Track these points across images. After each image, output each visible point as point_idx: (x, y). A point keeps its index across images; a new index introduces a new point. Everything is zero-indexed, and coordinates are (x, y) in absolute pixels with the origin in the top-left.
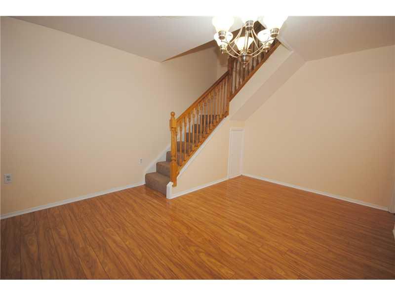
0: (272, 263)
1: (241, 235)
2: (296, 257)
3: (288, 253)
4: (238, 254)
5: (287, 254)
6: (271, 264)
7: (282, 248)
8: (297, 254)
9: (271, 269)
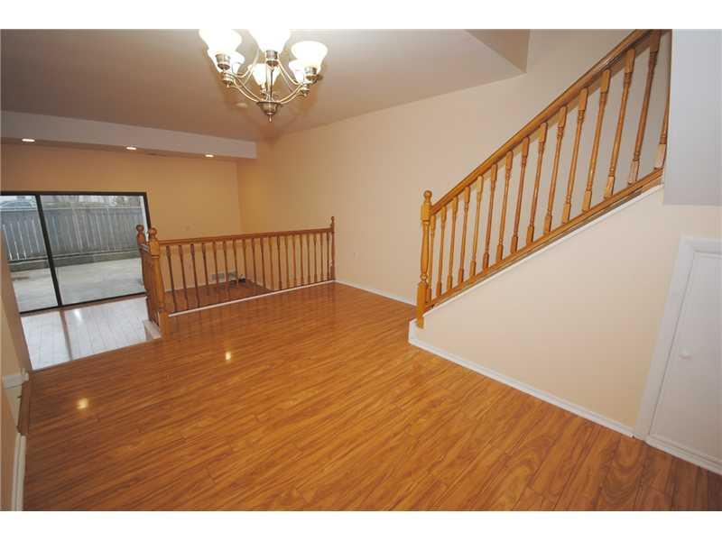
0: (220, 421)
1: (292, 403)
2: (214, 454)
3: (227, 447)
4: (252, 394)
5: (224, 444)
6: (220, 418)
7: (241, 444)
8: (218, 459)
9: (215, 417)
